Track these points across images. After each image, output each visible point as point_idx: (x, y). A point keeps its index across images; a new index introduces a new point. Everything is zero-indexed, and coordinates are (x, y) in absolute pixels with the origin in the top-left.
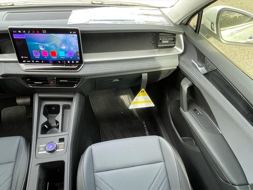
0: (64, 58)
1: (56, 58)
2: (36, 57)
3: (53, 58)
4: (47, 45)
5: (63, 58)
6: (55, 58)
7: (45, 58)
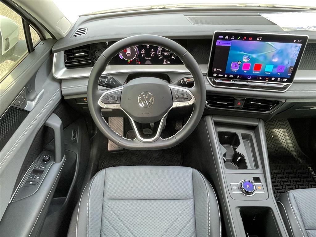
0: (270, 73)
1: (259, 73)
2: (233, 71)
3: (255, 72)
4: (254, 56)
5: (268, 73)
6: (257, 73)
7: (245, 72)
